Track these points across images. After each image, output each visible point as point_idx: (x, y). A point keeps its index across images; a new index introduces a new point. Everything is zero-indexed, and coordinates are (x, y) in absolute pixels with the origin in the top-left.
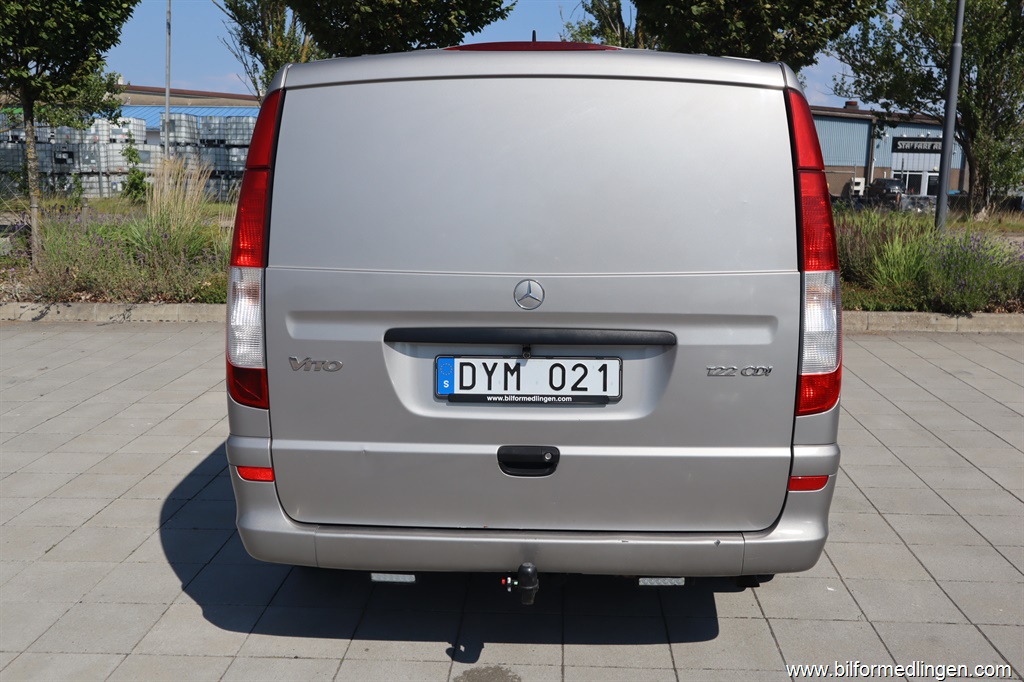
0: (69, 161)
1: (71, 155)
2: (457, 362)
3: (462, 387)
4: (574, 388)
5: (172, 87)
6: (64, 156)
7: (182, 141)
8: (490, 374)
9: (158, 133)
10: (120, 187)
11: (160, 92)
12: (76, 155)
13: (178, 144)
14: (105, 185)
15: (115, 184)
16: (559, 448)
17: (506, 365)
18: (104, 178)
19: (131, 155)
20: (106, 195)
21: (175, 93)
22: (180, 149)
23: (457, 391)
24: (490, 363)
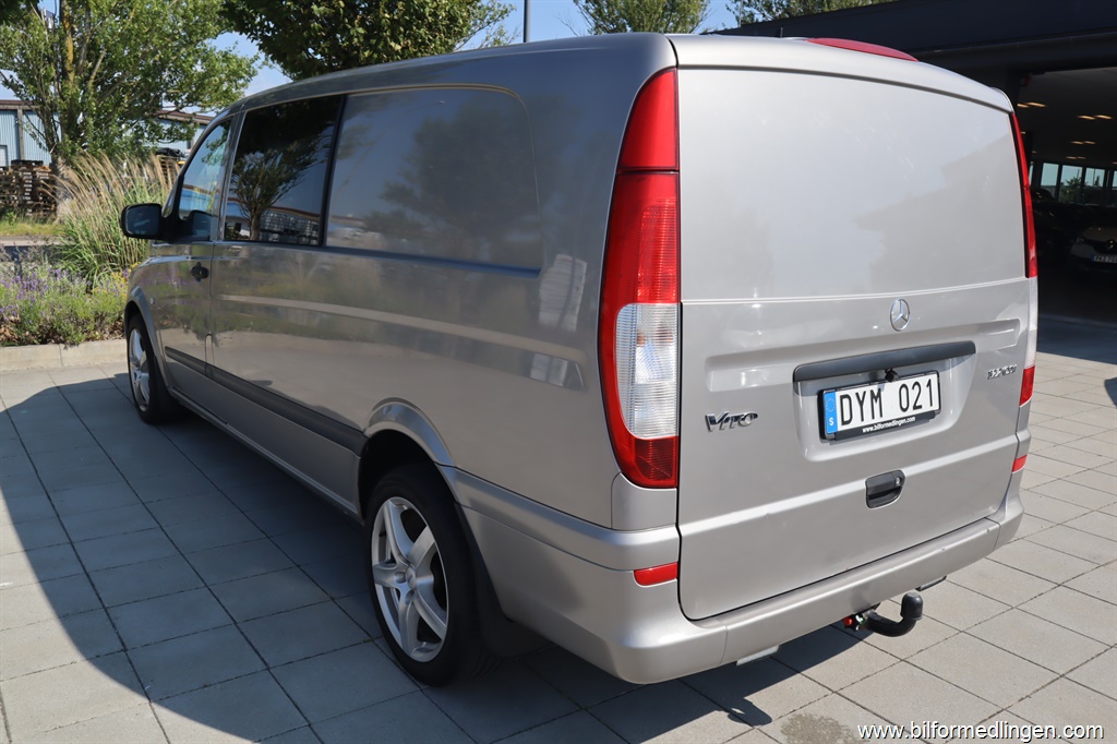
2: (838, 394)
3: (844, 423)
4: (915, 407)
8: (861, 403)
16: (903, 470)
17: (872, 392)
23: (841, 428)
24: (860, 390)
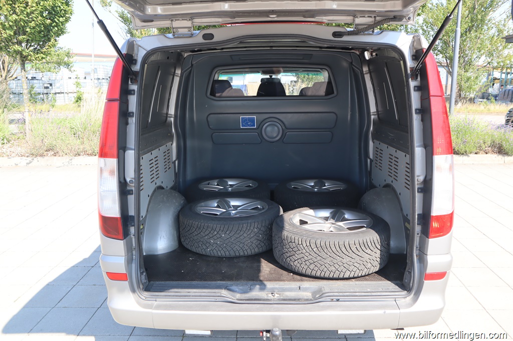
0: (50, 87)
1: (51, 85)
5: (95, 53)
6: (49, 85)
7: (101, 78)
9: (90, 74)
10: (73, 99)
11: (90, 56)
12: (53, 85)
13: (99, 79)
14: (66, 98)
15: (71, 97)
18: (66, 95)
19: (78, 84)
20: (67, 103)
21: (96, 56)
22: (100, 81)
